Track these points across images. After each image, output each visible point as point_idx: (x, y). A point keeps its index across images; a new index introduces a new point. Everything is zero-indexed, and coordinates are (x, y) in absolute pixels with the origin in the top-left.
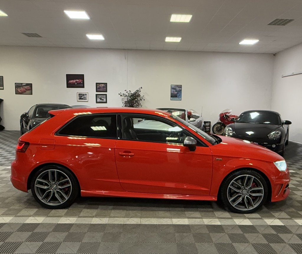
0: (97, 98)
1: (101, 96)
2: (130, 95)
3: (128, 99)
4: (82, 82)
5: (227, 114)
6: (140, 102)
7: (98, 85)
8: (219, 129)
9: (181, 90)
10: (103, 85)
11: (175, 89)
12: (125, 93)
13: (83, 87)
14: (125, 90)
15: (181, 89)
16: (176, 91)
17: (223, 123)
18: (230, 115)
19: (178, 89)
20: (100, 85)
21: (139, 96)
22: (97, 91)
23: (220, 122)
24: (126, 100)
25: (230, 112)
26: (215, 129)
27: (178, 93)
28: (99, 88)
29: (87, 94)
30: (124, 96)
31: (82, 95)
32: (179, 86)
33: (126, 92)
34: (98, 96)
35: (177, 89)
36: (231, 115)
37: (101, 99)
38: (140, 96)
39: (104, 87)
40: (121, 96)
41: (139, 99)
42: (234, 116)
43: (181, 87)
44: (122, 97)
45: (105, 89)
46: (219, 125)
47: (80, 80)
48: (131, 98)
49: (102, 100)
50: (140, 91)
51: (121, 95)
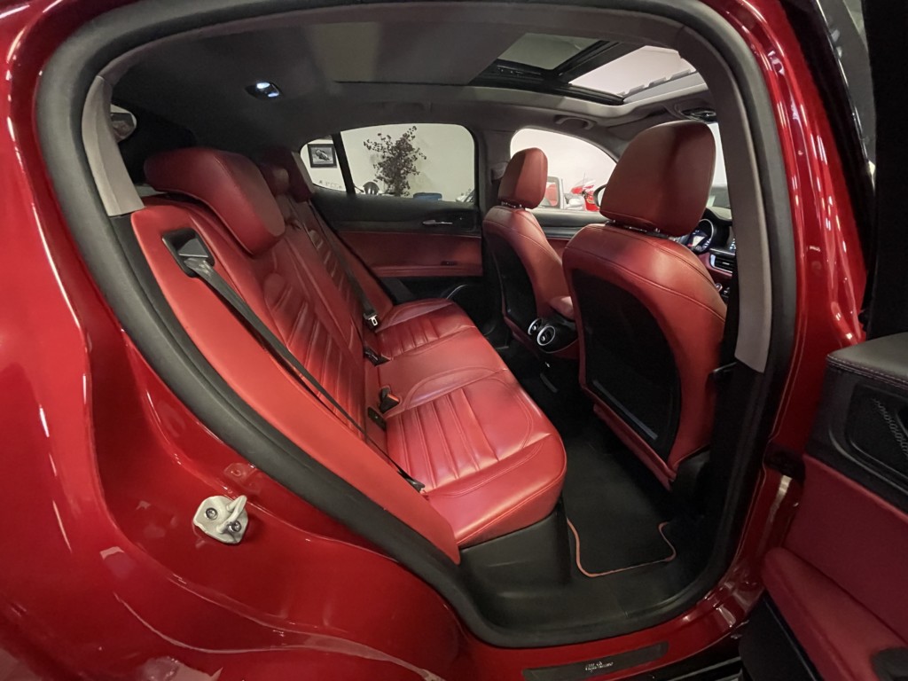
0: (313, 155)
1: (322, 149)
2: (390, 147)
3: (383, 157)
6: (415, 163)
12: (379, 141)
14: (379, 135)
21: (410, 149)
24: (381, 160)
30: (376, 148)
33: (379, 138)
34: (313, 149)
37: (321, 157)
38: (412, 149)
40: (369, 148)
41: (409, 156)
44: (372, 152)
48: (394, 154)
49: (324, 158)
50: (413, 137)
51: (369, 145)
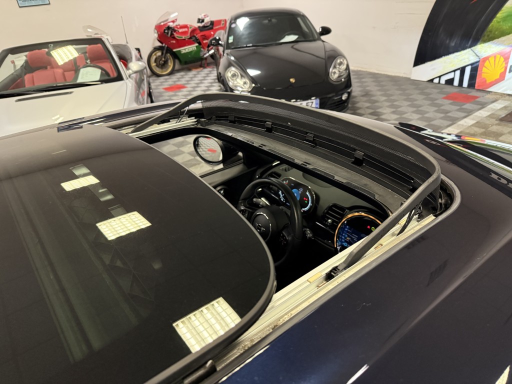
5: (171, 24)
8: (162, 62)
17: (167, 47)
18: (177, 25)
23: (160, 46)
25: (176, 20)
26: (153, 64)
36: (179, 25)
42: (186, 26)
46: (159, 54)
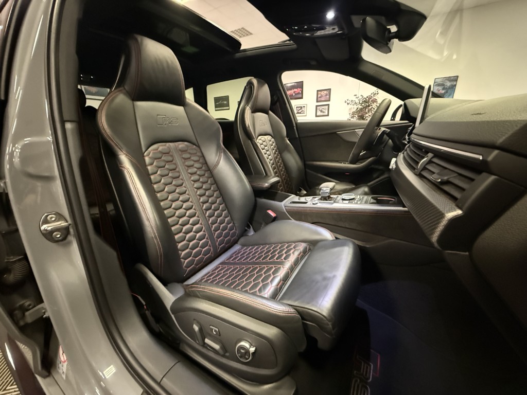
4: (300, 92)
7: (319, 93)
9: (455, 85)
10: (325, 92)
11: (443, 85)
13: (302, 98)
15: (455, 83)
16: (443, 89)
19: (448, 84)
20: (323, 93)
22: (317, 101)
27: (447, 92)
28: (320, 97)
29: (305, 106)
31: (300, 108)
32: (452, 78)
35: (446, 84)
39: (326, 95)
43: (456, 80)
45: (328, 97)
47: (299, 89)
